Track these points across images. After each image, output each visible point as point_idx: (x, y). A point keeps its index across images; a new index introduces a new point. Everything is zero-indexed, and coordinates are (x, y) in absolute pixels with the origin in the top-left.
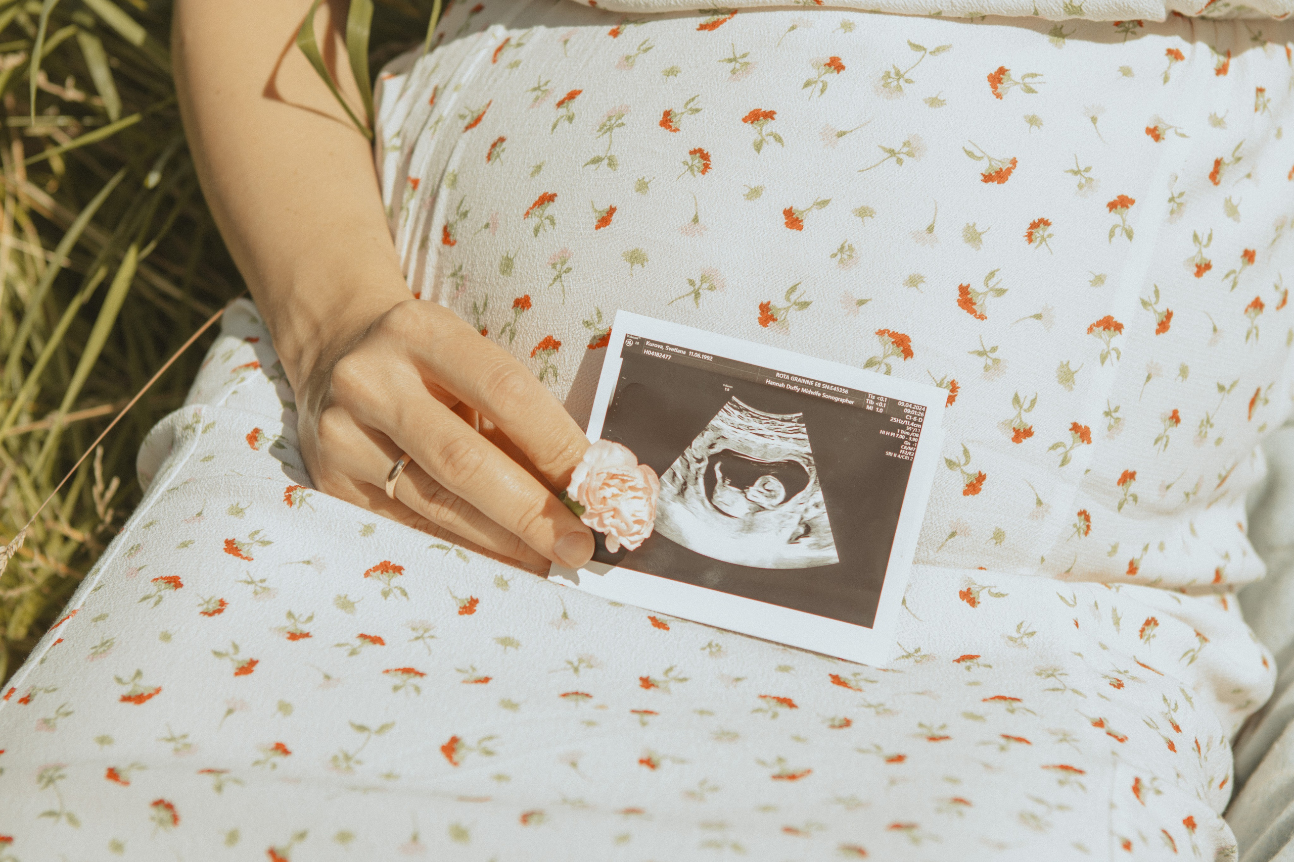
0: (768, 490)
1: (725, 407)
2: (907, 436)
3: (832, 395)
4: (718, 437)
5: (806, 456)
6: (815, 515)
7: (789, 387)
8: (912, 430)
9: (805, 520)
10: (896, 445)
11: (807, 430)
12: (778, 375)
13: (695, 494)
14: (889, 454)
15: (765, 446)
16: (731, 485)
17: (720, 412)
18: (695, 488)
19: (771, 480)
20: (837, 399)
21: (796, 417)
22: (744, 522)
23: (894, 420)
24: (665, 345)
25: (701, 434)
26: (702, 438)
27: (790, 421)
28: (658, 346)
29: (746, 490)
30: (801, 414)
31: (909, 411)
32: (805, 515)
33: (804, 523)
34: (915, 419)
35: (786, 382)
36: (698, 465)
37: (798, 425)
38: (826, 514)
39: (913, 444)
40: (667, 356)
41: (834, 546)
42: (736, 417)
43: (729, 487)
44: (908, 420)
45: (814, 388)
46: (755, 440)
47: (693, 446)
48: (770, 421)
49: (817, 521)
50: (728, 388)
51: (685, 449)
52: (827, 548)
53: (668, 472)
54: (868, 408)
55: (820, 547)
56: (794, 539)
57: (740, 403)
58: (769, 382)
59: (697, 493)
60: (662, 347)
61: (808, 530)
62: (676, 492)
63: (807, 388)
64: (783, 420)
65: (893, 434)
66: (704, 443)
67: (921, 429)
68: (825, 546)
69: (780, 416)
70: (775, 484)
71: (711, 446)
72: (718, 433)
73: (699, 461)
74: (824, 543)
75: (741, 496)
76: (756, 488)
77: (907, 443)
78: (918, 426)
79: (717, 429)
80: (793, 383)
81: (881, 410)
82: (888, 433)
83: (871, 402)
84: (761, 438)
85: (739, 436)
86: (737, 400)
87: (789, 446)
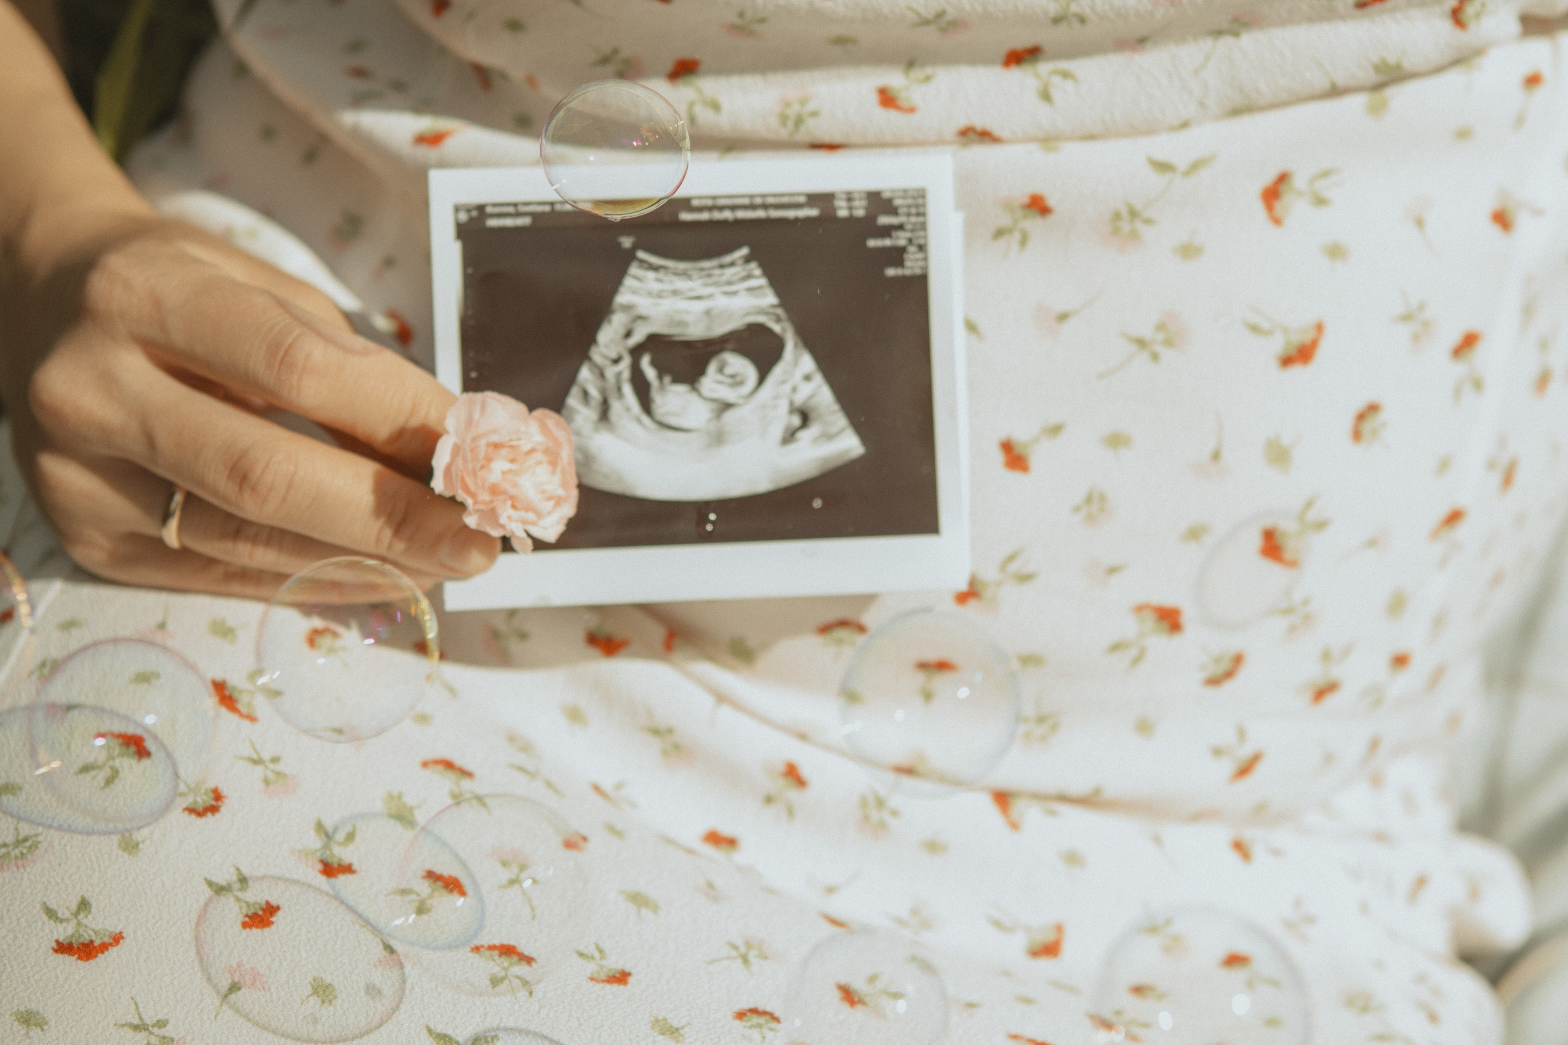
1: (630, 271)
2: (910, 240)
3: (782, 209)
4: (633, 318)
5: (771, 310)
6: (809, 393)
7: (717, 215)
8: (914, 228)
9: (796, 403)
10: (897, 256)
11: (763, 271)
12: (694, 202)
13: (624, 412)
14: (893, 272)
15: (708, 313)
17: (625, 280)
18: (622, 403)
20: (791, 214)
21: (741, 257)
23: (884, 220)
24: (515, 205)
25: (606, 322)
26: (610, 327)
27: (732, 264)
28: (507, 209)
30: (745, 251)
31: (901, 202)
32: (795, 397)
33: (796, 409)
34: (913, 210)
35: (710, 209)
36: (617, 368)
37: (747, 266)
38: (825, 387)
39: (922, 248)
40: (524, 219)
41: (850, 430)
42: (652, 281)
44: (904, 215)
45: (752, 207)
46: (688, 308)
47: (600, 342)
48: (704, 273)
49: (814, 402)
50: (627, 242)
51: (589, 350)
52: (843, 436)
53: (575, 391)
54: (843, 213)
55: (829, 437)
56: (789, 437)
57: (653, 259)
58: (685, 216)
59: (628, 409)
60: (512, 209)
61: (805, 417)
62: (595, 417)
63: (742, 210)
64: (722, 266)
65: (887, 242)
66: (615, 332)
67: (925, 223)
68: (838, 434)
69: (714, 262)
70: (738, 364)
71: (628, 334)
72: (632, 312)
73: (616, 361)
74: (833, 430)
75: (693, 397)
77: (912, 249)
78: (921, 219)
79: (627, 308)
80: (721, 208)
81: (861, 212)
82: (879, 243)
83: (843, 204)
84: (697, 302)
85: (664, 308)
86: (646, 257)
87: (742, 302)
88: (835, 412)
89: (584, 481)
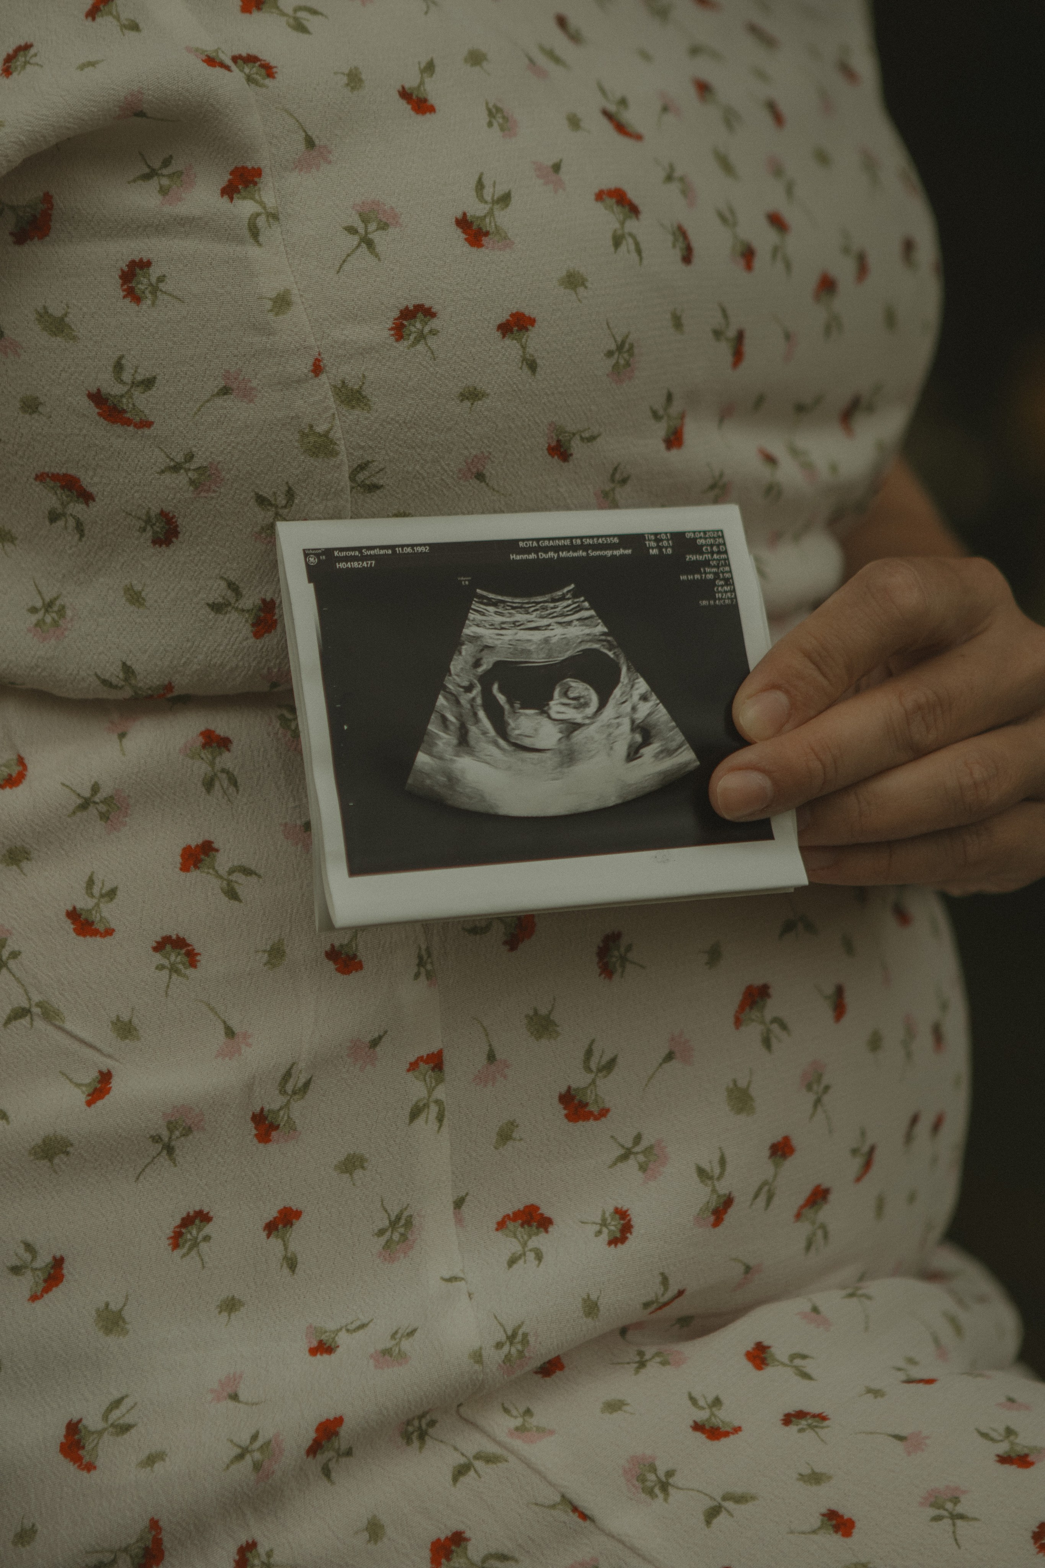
0: (574, 699)
1: (473, 607)
2: (717, 574)
3: (601, 549)
4: (481, 648)
5: (603, 637)
6: (648, 712)
7: (542, 555)
8: (719, 564)
9: (638, 722)
10: (708, 588)
11: (590, 603)
12: (522, 544)
13: (481, 736)
14: (705, 603)
15: (546, 640)
16: (524, 707)
17: (470, 614)
18: (478, 728)
19: (573, 684)
20: (608, 553)
21: (568, 592)
22: (561, 751)
23: (691, 557)
24: (360, 549)
25: (457, 653)
26: (460, 657)
27: (563, 598)
28: (353, 553)
29: (546, 709)
30: (572, 586)
31: (702, 541)
32: (636, 716)
33: (638, 727)
34: (715, 549)
35: (536, 550)
36: (471, 695)
37: (576, 600)
38: (661, 705)
39: (729, 581)
40: (369, 562)
41: (688, 745)
42: (493, 615)
43: (521, 711)
44: (708, 553)
45: (574, 548)
46: (529, 638)
47: (453, 672)
48: (538, 606)
49: (655, 717)
50: (465, 581)
51: (443, 680)
52: (680, 750)
53: (434, 718)
54: (654, 552)
55: (669, 751)
56: (633, 754)
57: (491, 596)
58: (515, 557)
59: (485, 733)
60: (357, 553)
61: (647, 734)
62: (455, 741)
63: (565, 550)
64: (554, 600)
65: (697, 576)
66: (466, 662)
67: (728, 559)
68: (676, 750)
69: (547, 597)
70: (579, 688)
71: (477, 664)
72: (479, 643)
73: (469, 689)
74: (674, 745)
75: (542, 719)
76: (557, 702)
77: (718, 582)
78: (723, 556)
79: (475, 638)
80: (546, 550)
81: (670, 551)
82: (690, 577)
83: (653, 544)
84: (536, 632)
85: (506, 638)
86: (485, 593)
87: (576, 631)
88: (673, 728)
89: (450, 802)
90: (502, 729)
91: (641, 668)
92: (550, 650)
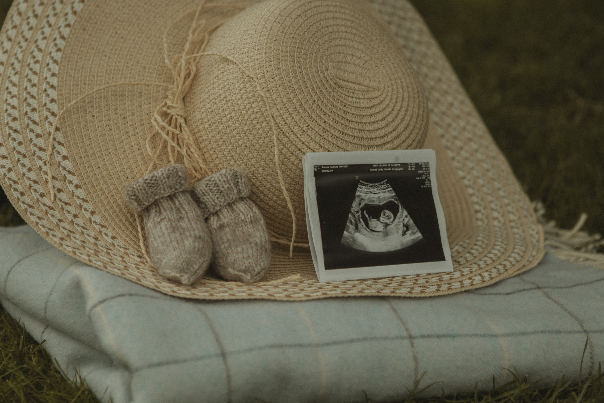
0: (387, 216)
1: (359, 186)
2: (426, 177)
3: (395, 168)
4: (361, 199)
5: (394, 197)
6: (407, 221)
7: (379, 170)
8: (427, 174)
9: (405, 224)
11: (391, 186)
12: (374, 166)
13: (361, 226)
14: (422, 186)
15: (379, 197)
16: (373, 218)
17: (357, 188)
18: (360, 224)
19: (386, 212)
20: (397, 169)
21: (385, 182)
22: (384, 232)
23: (419, 172)
24: (329, 166)
25: (354, 200)
26: (355, 202)
27: (383, 184)
28: (327, 167)
29: (379, 219)
30: (386, 180)
31: (423, 166)
32: (404, 222)
34: (426, 169)
35: (377, 168)
36: (358, 214)
37: (387, 185)
38: (411, 219)
39: (429, 180)
40: (331, 170)
41: (418, 231)
42: (364, 189)
44: (424, 170)
45: (388, 167)
46: (374, 196)
47: (353, 207)
48: (377, 186)
49: (409, 223)
50: (356, 177)
51: (350, 209)
52: (417, 233)
53: (348, 221)
54: (410, 169)
55: (414, 233)
56: (404, 233)
57: (364, 183)
58: (371, 170)
59: (363, 226)
61: (407, 228)
62: (354, 228)
63: (385, 168)
64: (381, 185)
65: (421, 178)
66: (357, 204)
69: (379, 184)
70: (388, 213)
71: (360, 204)
73: (357, 212)
74: (415, 231)
75: (378, 222)
76: (382, 217)
77: (427, 180)
78: (428, 172)
79: (359, 196)
80: (380, 168)
81: (414, 169)
82: (419, 178)
83: (410, 167)
84: (376, 195)
85: (368, 196)
86: (362, 182)
87: (387, 195)
88: (414, 226)
89: (354, 247)
90: (367, 225)
91: (405, 207)
92: (380, 200)
